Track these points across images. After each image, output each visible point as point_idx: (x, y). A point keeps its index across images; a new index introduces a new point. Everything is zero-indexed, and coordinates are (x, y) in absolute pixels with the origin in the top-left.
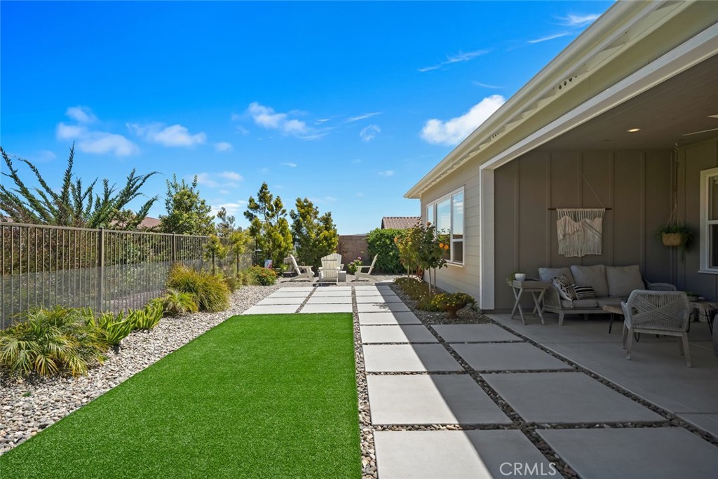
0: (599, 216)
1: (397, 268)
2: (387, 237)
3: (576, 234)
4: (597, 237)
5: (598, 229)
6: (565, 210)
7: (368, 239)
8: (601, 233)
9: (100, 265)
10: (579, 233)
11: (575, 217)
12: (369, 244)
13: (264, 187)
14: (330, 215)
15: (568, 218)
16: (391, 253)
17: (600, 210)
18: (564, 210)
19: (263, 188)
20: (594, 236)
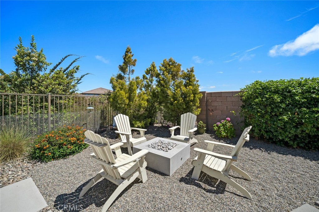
1: (294, 140)
2: (276, 92)
7: (242, 96)
12: (244, 101)
14: (192, 71)
16: (285, 118)
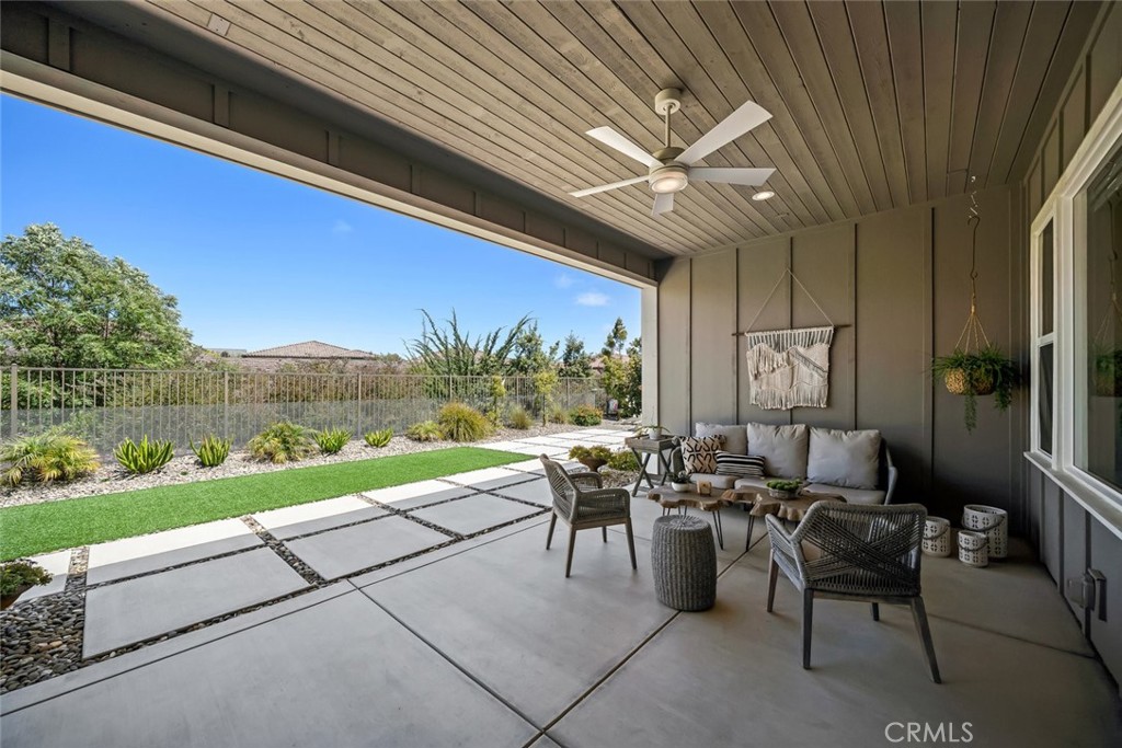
0: (822, 341)
3: (777, 371)
4: (816, 375)
5: (818, 363)
6: (760, 334)
8: (826, 369)
9: (357, 397)
10: (782, 369)
11: (777, 344)
13: (619, 323)
15: (764, 346)
17: (824, 329)
18: (757, 334)
19: (617, 325)
20: (812, 375)
